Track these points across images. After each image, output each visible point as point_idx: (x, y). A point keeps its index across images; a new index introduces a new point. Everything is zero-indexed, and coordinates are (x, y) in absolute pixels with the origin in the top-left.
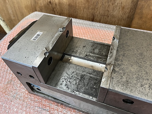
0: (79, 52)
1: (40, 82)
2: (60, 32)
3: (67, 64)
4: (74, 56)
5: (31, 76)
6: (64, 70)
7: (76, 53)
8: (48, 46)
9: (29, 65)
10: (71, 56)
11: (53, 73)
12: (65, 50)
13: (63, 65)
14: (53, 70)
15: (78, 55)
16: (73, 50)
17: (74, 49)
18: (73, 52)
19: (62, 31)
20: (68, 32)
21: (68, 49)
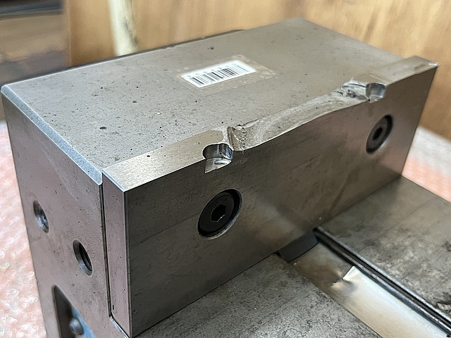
0: (407, 258)
1: (111, 315)
2: (345, 94)
3: (311, 290)
4: (370, 272)
5: (80, 252)
6: (272, 318)
7: (389, 256)
8: (248, 126)
9: (92, 165)
10: (353, 264)
11: (206, 302)
12: (328, 218)
13: (283, 285)
14: (215, 285)
15: (394, 273)
16: (373, 236)
17: (384, 236)
18: (372, 244)
19: (361, 97)
20: (385, 126)
21: (347, 219)
